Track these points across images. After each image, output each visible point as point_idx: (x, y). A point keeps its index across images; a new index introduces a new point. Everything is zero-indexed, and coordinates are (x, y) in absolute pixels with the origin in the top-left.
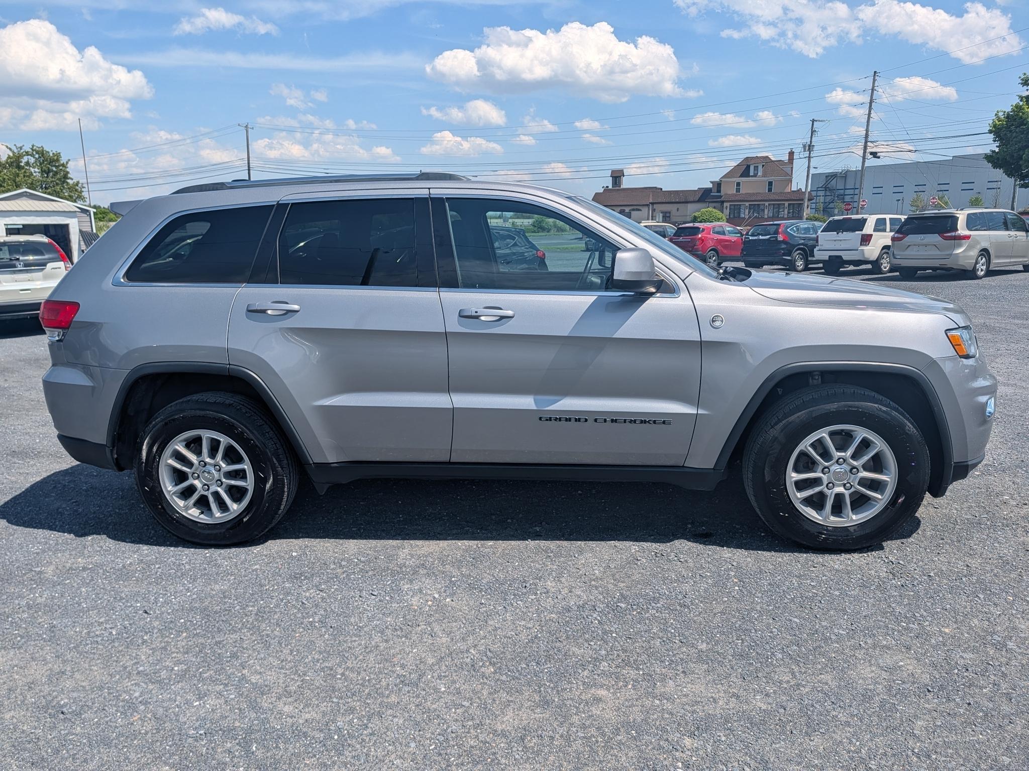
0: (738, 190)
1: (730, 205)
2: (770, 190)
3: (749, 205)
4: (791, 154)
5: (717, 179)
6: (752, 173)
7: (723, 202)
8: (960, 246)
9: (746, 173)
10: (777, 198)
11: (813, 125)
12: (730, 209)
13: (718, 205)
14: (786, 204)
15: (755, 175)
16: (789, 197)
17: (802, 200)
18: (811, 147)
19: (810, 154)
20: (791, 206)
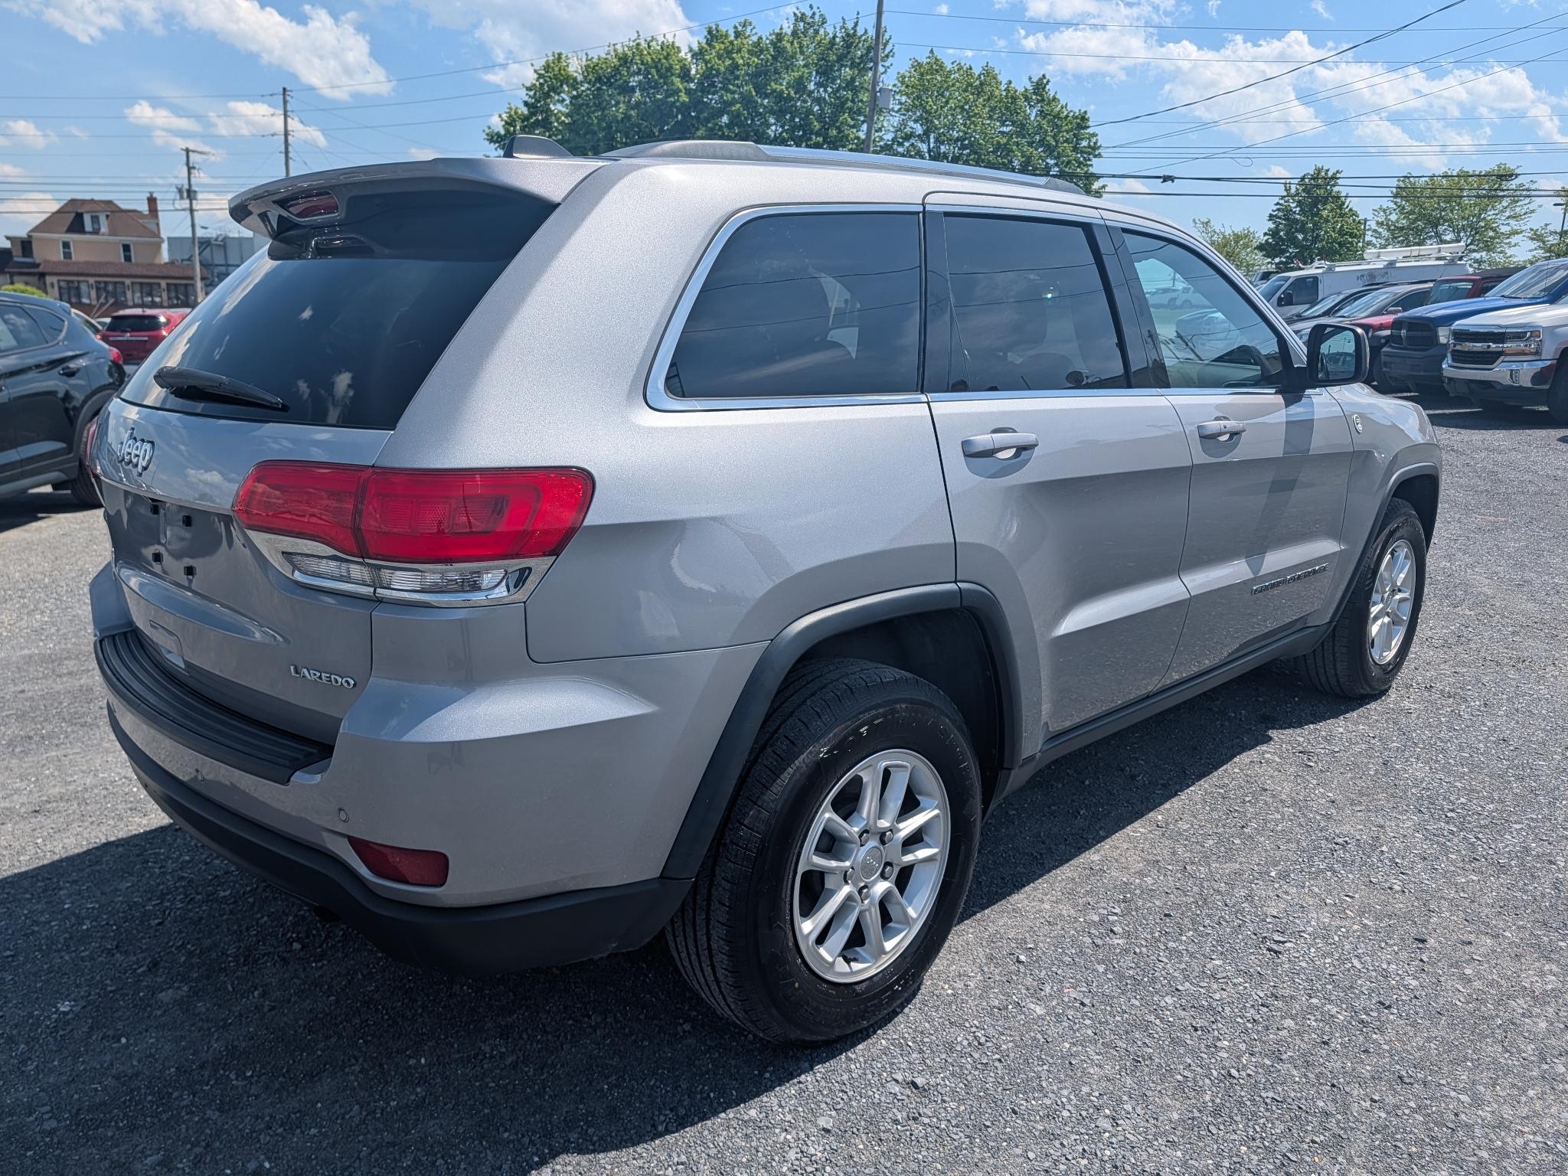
0: (67, 255)
1: (59, 281)
2: (128, 258)
3: (96, 282)
4: (152, 201)
5: (23, 233)
6: (88, 227)
7: (42, 275)
9: (77, 226)
10: (145, 273)
11: (188, 157)
12: (60, 288)
13: (36, 279)
14: (163, 283)
15: (96, 232)
16: (165, 272)
17: (192, 278)
18: (192, 195)
19: (191, 204)
20: (172, 287)
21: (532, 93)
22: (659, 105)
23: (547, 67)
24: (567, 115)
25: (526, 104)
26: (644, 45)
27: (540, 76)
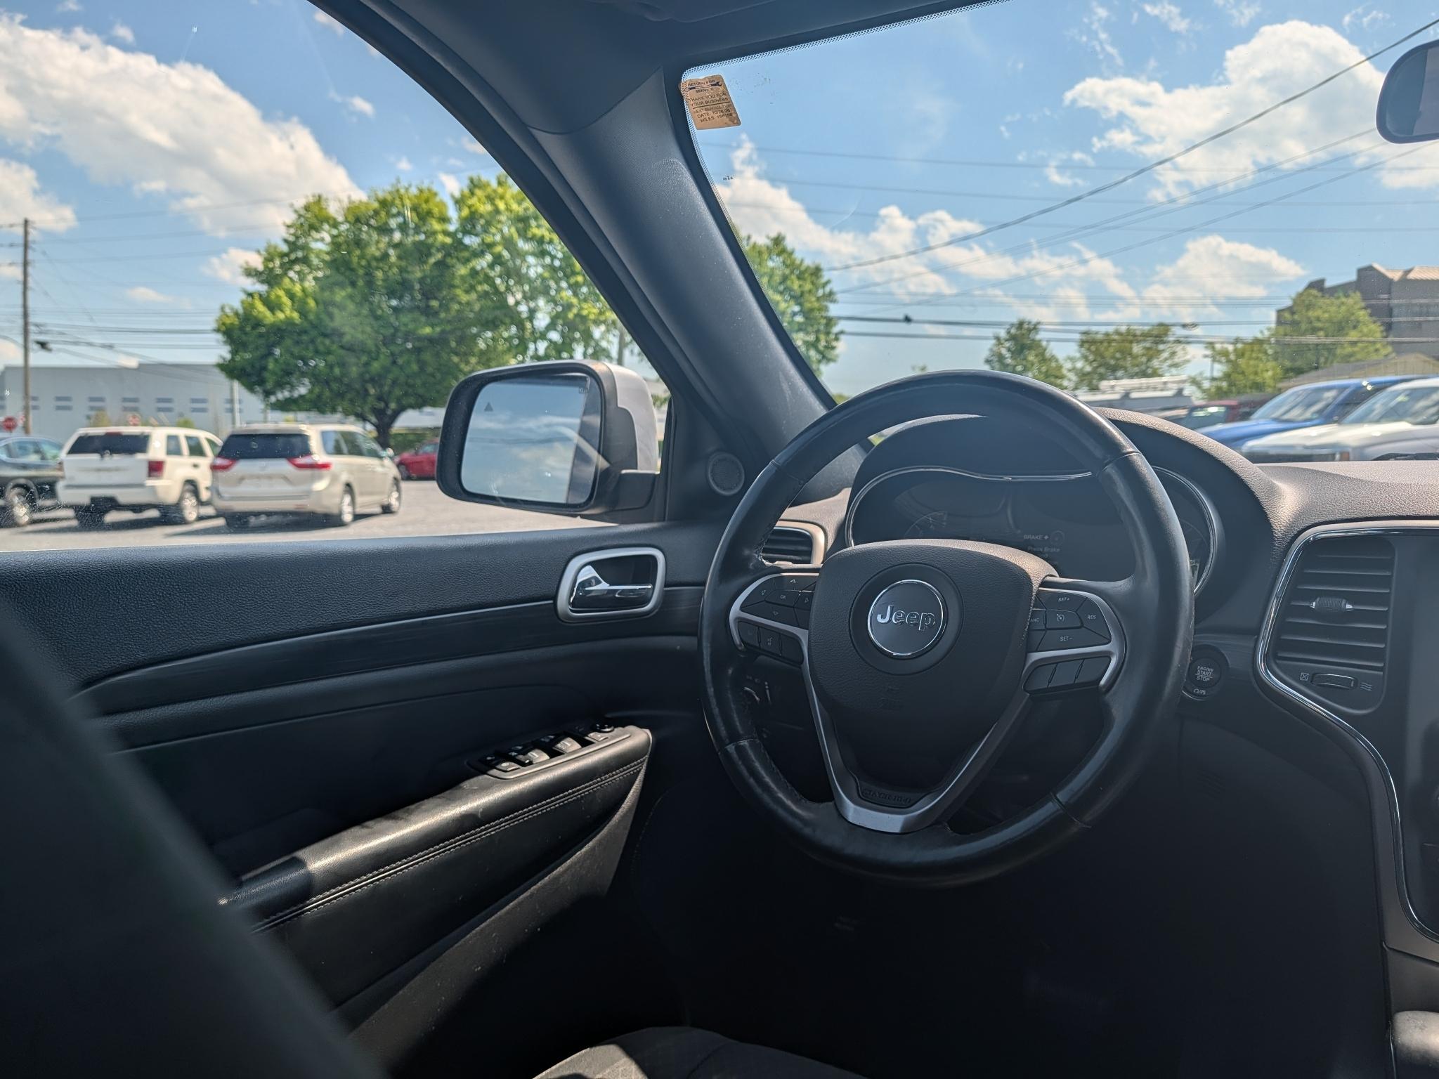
8: (320, 478)
21: (292, 231)
22: (418, 245)
23: (307, 208)
24: (328, 253)
25: (286, 241)
26: (402, 191)
27: (300, 216)
